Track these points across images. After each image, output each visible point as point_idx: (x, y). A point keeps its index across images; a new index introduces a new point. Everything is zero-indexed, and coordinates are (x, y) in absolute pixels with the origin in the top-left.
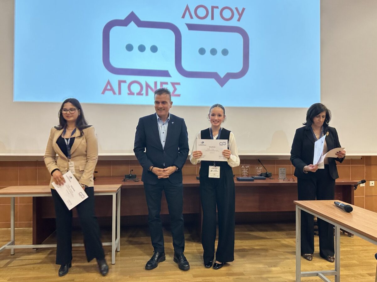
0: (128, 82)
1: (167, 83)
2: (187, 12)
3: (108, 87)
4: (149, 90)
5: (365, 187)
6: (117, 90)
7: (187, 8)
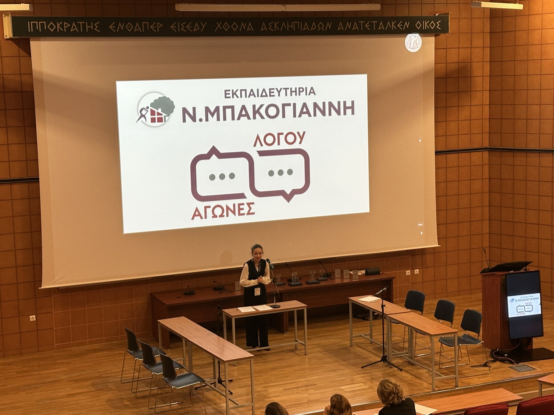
0: (212, 207)
1: (243, 204)
2: (258, 141)
3: (196, 213)
4: (229, 211)
5: (410, 276)
6: (203, 216)
7: (258, 137)
